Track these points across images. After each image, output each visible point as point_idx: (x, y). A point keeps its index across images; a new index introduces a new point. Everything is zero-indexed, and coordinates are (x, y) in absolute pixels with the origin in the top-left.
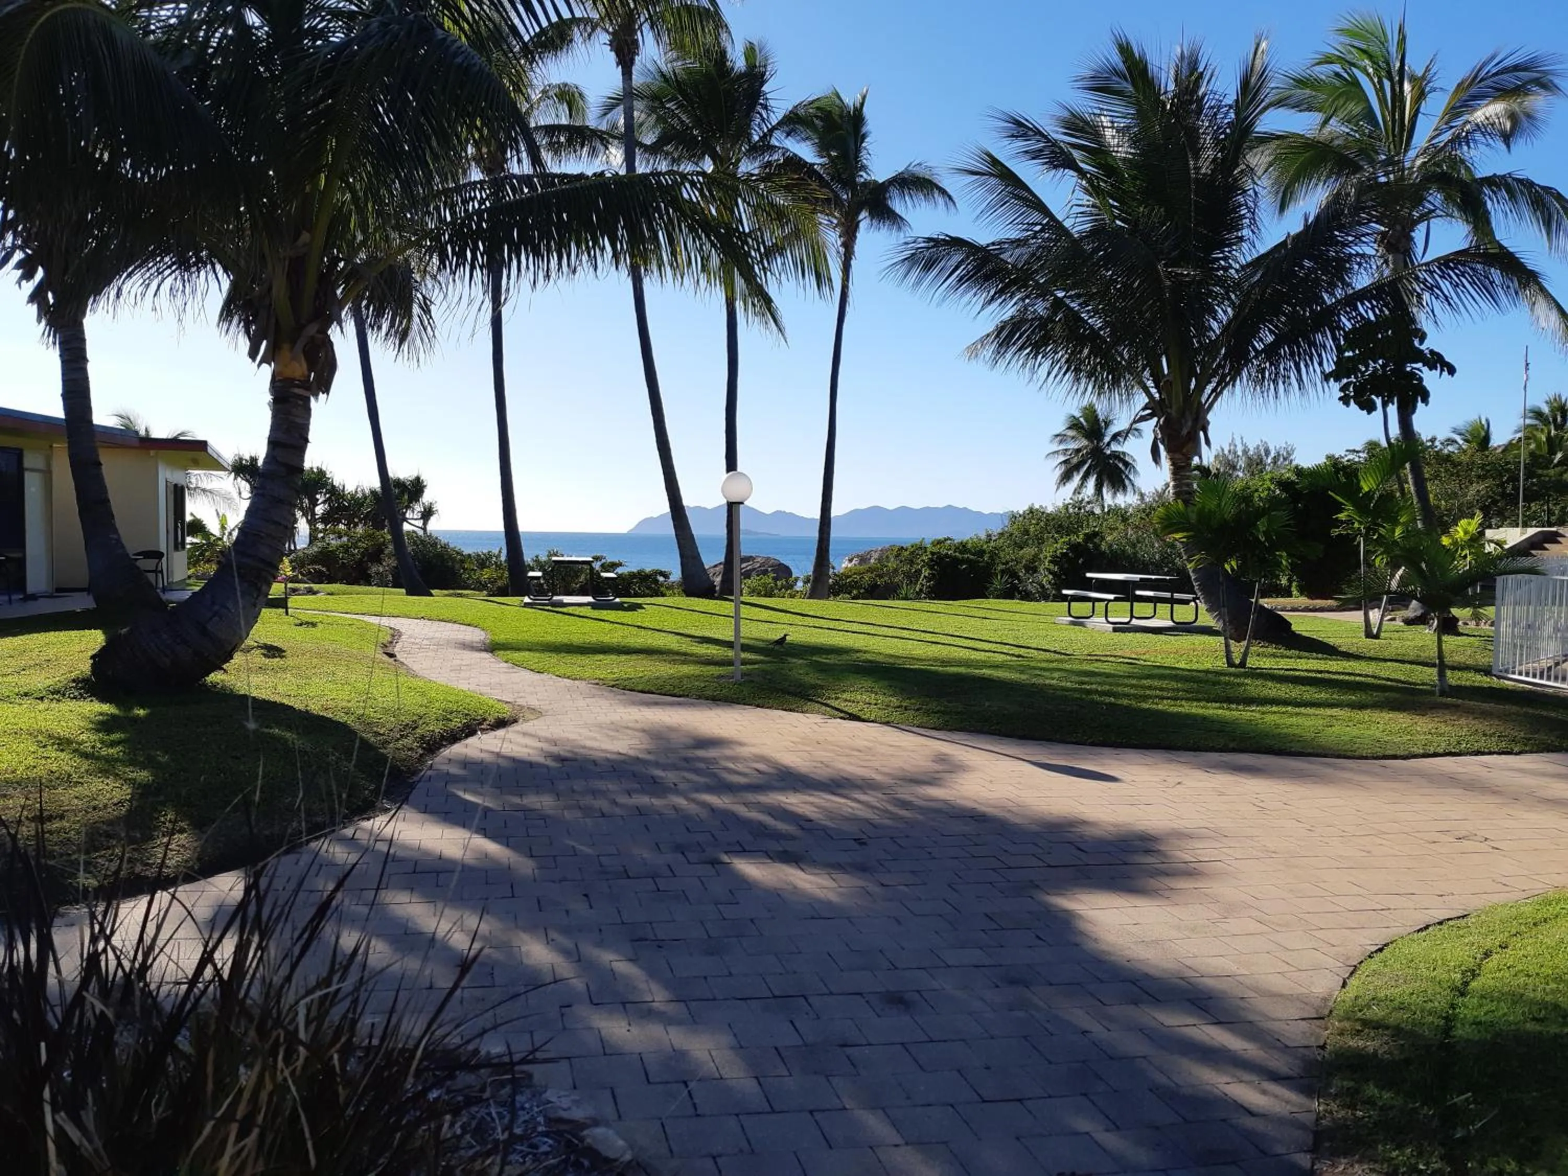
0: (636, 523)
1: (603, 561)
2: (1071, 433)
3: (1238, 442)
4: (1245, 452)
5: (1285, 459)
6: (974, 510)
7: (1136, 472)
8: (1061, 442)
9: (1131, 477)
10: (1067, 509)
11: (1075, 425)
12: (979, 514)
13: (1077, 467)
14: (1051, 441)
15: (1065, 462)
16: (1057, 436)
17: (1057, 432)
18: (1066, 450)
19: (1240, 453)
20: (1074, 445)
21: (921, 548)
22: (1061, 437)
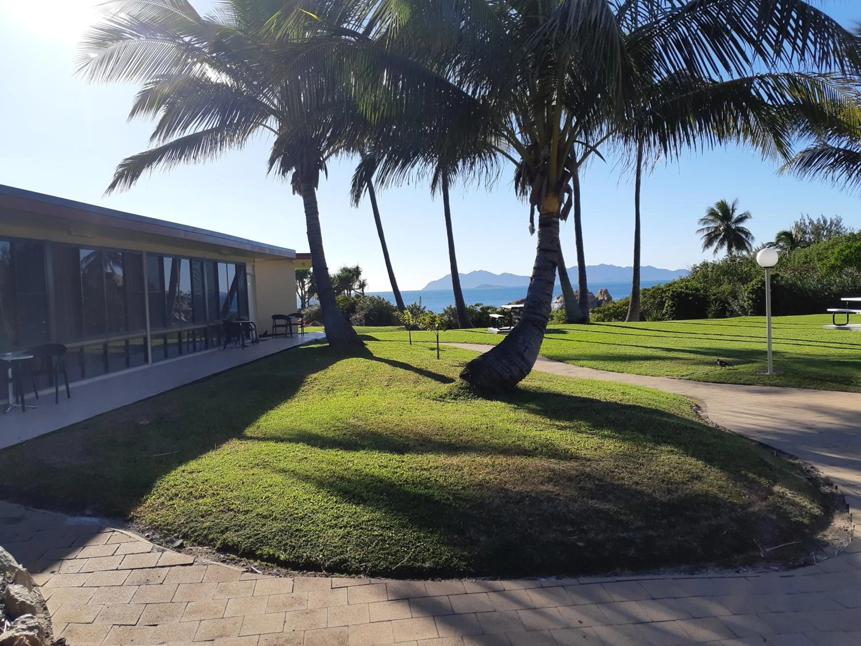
0: (426, 285)
1: (482, 306)
2: (711, 218)
3: (806, 218)
4: (811, 223)
5: (836, 226)
6: (617, 266)
7: (753, 238)
8: (705, 223)
9: (750, 242)
10: (727, 262)
11: (712, 213)
12: (620, 267)
13: (716, 236)
14: (699, 224)
15: (707, 235)
16: (702, 220)
17: (702, 218)
18: (708, 228)
19: (807, 224)
20: (713, 225)
21: (660, 289)
22: (704, 221)
